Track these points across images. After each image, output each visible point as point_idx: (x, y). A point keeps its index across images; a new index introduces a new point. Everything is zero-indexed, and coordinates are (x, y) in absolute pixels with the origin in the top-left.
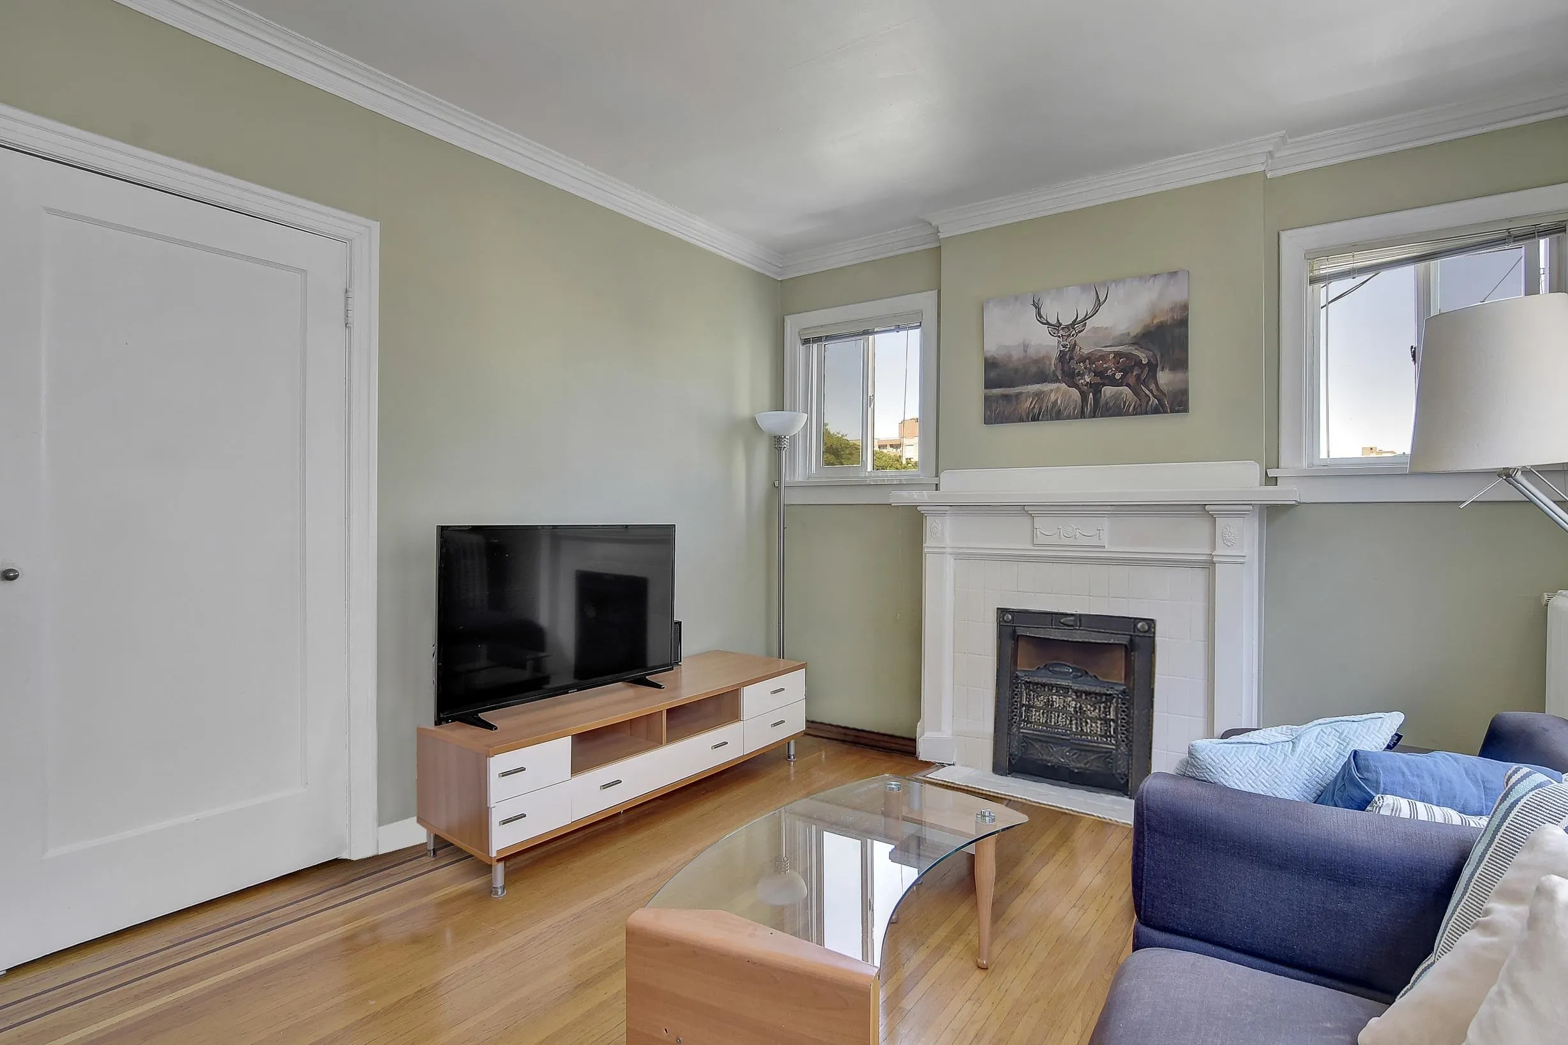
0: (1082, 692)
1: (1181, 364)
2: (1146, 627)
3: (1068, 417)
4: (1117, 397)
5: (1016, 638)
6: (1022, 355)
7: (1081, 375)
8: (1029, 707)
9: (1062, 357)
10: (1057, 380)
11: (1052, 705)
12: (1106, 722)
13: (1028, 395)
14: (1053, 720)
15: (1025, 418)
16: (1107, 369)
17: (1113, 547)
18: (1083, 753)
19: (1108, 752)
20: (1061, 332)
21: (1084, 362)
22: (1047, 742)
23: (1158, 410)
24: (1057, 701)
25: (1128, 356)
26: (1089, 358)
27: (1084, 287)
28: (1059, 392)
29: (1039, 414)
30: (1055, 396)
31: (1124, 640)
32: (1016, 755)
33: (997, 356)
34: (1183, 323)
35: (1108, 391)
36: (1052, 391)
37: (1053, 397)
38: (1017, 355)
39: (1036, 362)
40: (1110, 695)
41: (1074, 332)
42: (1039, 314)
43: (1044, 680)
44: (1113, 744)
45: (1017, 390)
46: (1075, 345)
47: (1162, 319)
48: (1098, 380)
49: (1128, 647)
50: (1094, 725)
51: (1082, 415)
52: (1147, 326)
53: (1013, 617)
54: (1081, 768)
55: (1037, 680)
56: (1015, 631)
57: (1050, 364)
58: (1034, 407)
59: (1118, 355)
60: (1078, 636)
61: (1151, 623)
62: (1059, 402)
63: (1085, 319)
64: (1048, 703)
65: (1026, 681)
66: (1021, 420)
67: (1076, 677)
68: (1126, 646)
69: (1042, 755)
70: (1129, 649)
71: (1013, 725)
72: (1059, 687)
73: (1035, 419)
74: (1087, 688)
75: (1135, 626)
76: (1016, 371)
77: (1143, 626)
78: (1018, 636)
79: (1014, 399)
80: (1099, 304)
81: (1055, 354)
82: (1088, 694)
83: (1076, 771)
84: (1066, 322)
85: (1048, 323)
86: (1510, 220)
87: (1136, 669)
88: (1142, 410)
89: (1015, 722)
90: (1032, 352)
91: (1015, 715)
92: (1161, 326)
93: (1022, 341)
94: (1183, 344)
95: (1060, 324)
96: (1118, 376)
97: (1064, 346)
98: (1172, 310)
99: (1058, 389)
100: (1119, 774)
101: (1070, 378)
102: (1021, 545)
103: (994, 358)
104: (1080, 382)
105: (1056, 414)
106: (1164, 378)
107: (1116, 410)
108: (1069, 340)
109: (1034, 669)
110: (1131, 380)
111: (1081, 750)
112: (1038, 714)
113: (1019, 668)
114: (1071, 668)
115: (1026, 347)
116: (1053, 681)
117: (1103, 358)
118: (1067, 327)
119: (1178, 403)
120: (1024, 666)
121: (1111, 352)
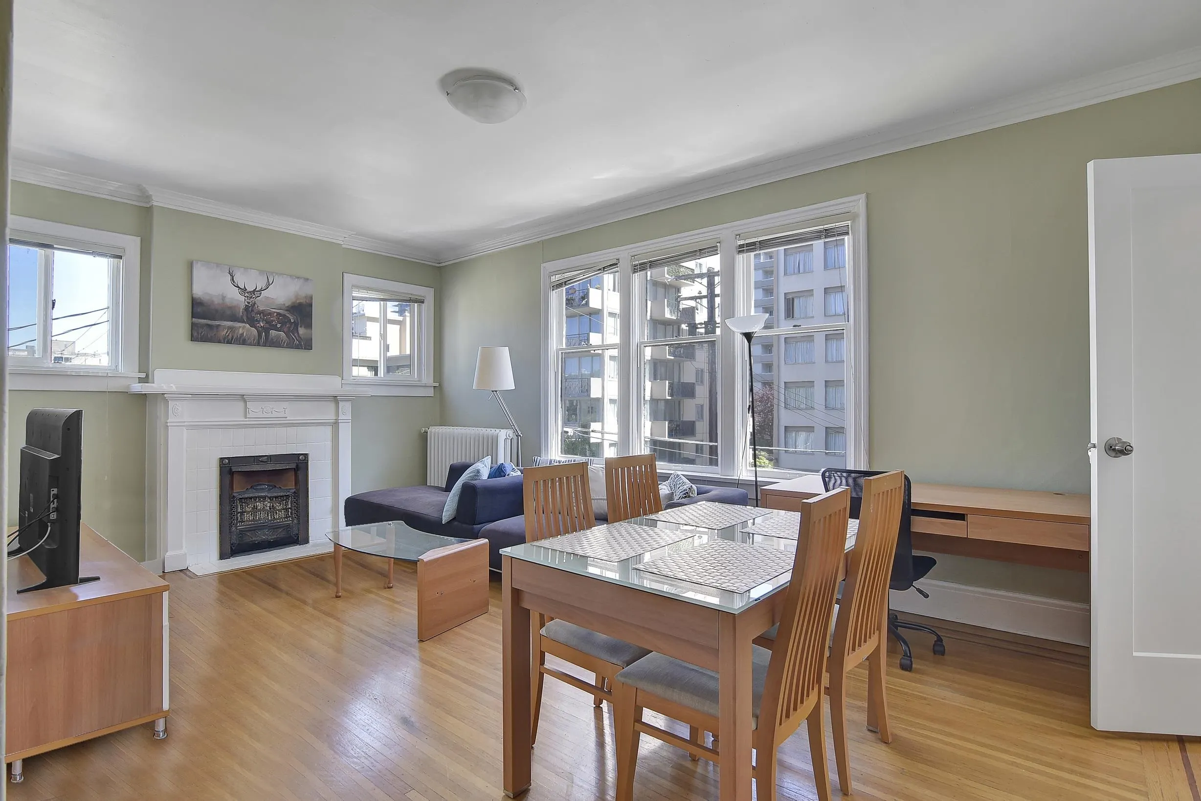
0: (274, 497)
1: (309, 326)
2: (304, 458)
3: (250, 345)
4: (278, 337)
5: (232, 473)
6: (221, 302)
7: (259, 322)
8: (242, 513)
9: (247, 308)
10: (243, 322)
11: (256, 508)
12: (286, 510)
13: (224, 328)
14: (257, 516)
15: (222, 341)
16: (273, 321)
17: (291, 418)
18: (275, 530)
19: (288, 526)
20: (246, 295)
21: (260, 314)
22: (254, 530)
23: (298, 347)
24: (259, 505)
25: (284, 316)
26: (263, 313)
27: (261, 272)
28: (244, 329)
29: (232, 340)
30: (242, 330)
31: (293, 466)
32: (235, 544)
33: (202, 299)
34: (311, 305)
35: (273, 333)
36: (240, 327)
37: (241, 331)
38: (217, 301)
39: (230, 308)
40: (288, 495)
41: (254, 296)
42: (233, 279)
43: (251, 495)
44: (291, 521)
45: (217, 323)
46: (255, 303)
47: (302, 301)
48: (267, 326)
49: (296, 469)
50: (280, 513)
51: (258, 344)
52: (293, 303)
53: (229, 461)
54: (275, 538)
55: (246, 496)
56: (231, 469)
57: (240, 311)
58: (229, 335)
59: (278, 314)
60: (270, 467)
61: (306, 455)
62: (244, 334)
63: (261, 290)
64: (255, 508)
65: (240, 498)
66: (219, 342)
67: (269, 490)
68: (294, 469)
69: (252, 538)
70: (296, 470)
71: (232, 526)
72: (259, 497)
73: (229, 342)
74: (276, 495)
75: (299, 458)
76: (217, 311)
77: (302, 457)
78: (233, 472)
79: (215, 328)
80: (268, 285)
81: (242, 306)
82: (276, 497)
83: (272, 540)
84: (250, 288)
85: (238, 287)
86: (411, 294)
87: (300, 480)
88: (291, 346)
89: (234, 524)
90: (228, 302)
91: (233, 520)
92: (300, 304)
93: (221, 293)
94: (309, 315)
95: (246, 290)
96: (279, 326)
97: (248, 303)
98: (306, 297)
99: (244, 327)
100: (294, 535)
101: (252, 322)
102: (240, 419)
103: (201, 299)
104: (258, 325)
105: (242, 341)
106: (302, 331)
107: (275, 344)
108: (251, 300)
109: (245, 490)
110: (285, 330)
111: (274, 529)
112: (248, 515)
113: (234, 491)
114: (267, 485)
115: (224, 298)
116: (257, 495)
117: (270, 314)
118: (250, 292)
119: (307, 345)
120: (237, 490)
121: (275, 312)
